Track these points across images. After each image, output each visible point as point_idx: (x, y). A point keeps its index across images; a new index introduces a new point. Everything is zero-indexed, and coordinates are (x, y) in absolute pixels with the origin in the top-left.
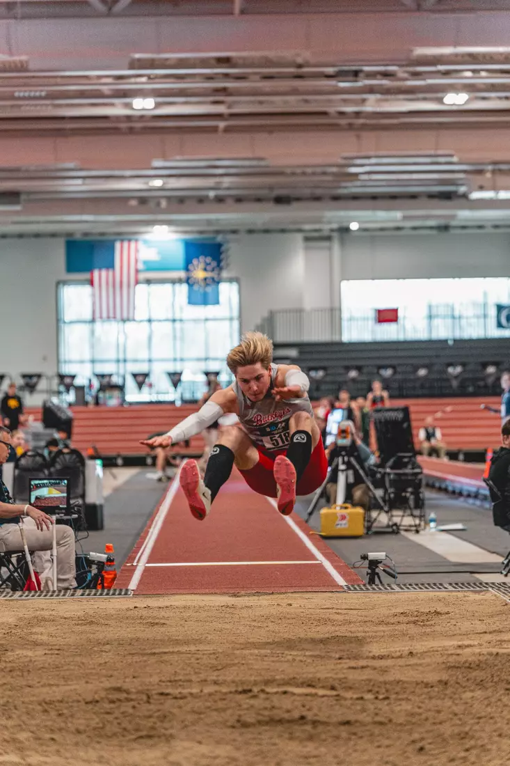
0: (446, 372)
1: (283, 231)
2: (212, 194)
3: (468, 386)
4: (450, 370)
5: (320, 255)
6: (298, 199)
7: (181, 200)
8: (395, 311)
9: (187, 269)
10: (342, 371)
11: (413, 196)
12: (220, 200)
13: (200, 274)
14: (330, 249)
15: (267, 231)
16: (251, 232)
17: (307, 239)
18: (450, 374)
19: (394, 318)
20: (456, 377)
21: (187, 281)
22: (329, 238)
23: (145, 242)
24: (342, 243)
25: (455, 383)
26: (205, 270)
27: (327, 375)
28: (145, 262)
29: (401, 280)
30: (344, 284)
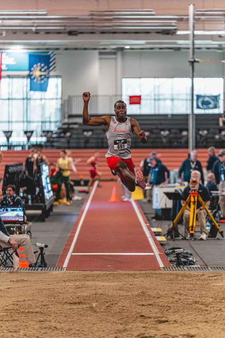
0: (160, 133)
1: (85, 49)
2: (34, 29)
3: (174, 142)
4: (162, 133)
5: (109, 63)
6: (81, 33)
7: (15, 32)
8: (139, 97)
9: (30, 71)
10: (101, 132)
11: (148, 32)
12: (37, 32)
13: (37, 73)
14: (116, 59)
15: (76, 49)
16: (66, 49)
17: (101, 54)
18: (162, 135)
19: (139, 102)
20: (165, 137)
21: (29, 76)
22: (115, 53)
23: (7, 54)
24: (123, 56)
25: (164, 140)
26: (40, 70)
27: (93, 134)
28: (7, 66)
29: (157, 79)
30: (124, 81)
